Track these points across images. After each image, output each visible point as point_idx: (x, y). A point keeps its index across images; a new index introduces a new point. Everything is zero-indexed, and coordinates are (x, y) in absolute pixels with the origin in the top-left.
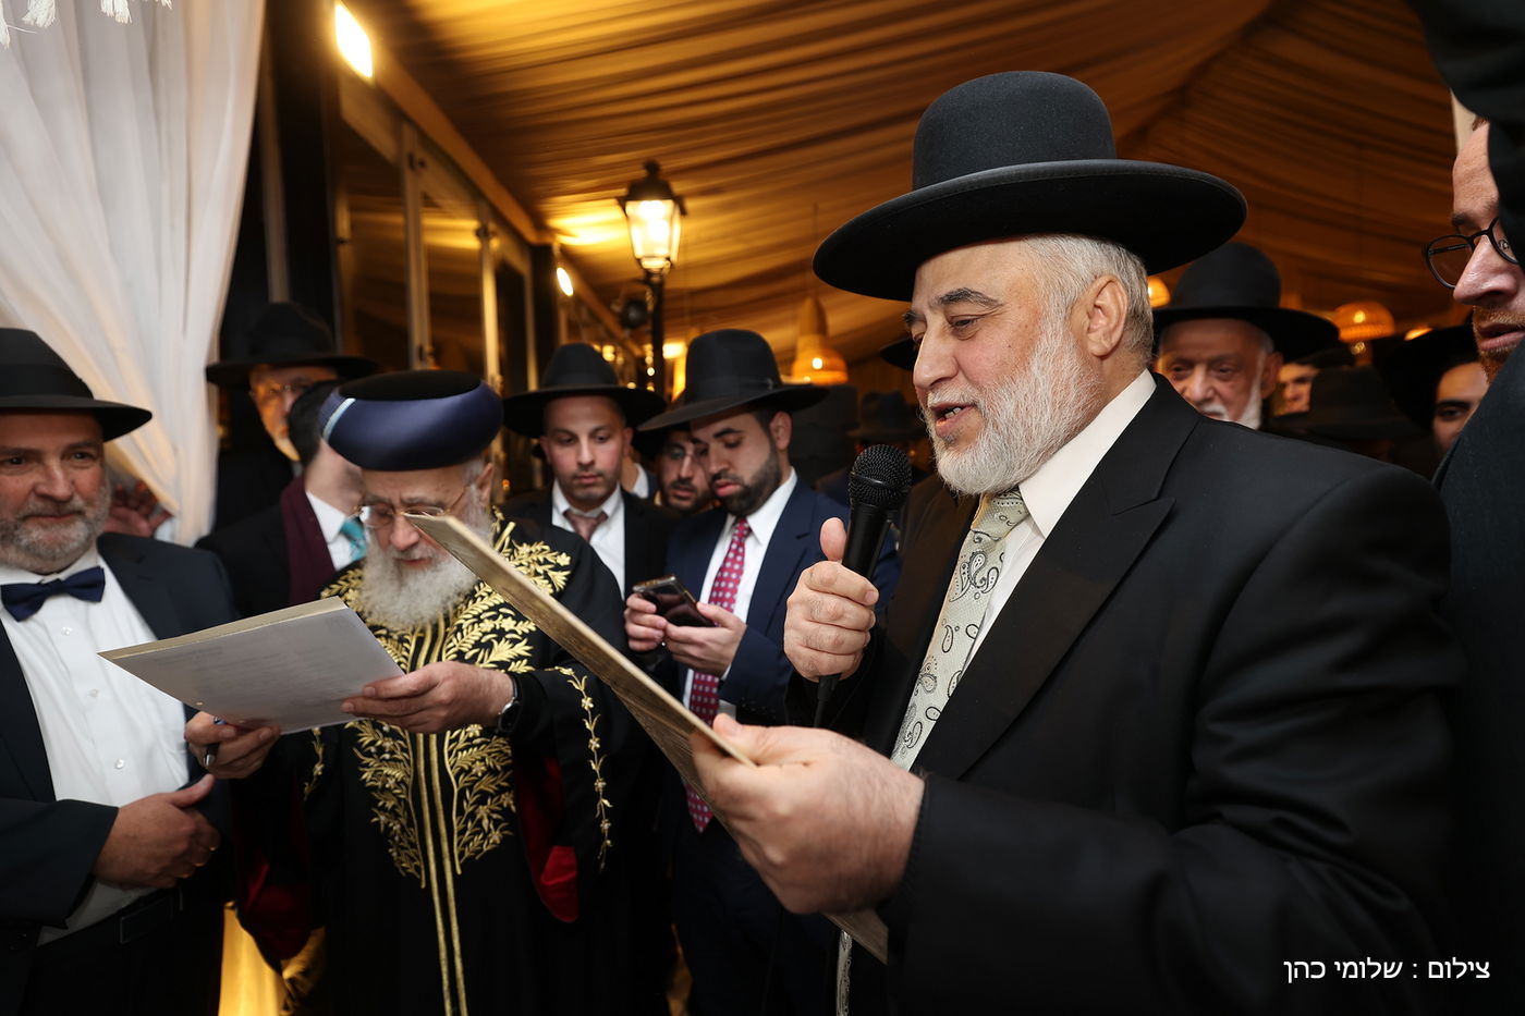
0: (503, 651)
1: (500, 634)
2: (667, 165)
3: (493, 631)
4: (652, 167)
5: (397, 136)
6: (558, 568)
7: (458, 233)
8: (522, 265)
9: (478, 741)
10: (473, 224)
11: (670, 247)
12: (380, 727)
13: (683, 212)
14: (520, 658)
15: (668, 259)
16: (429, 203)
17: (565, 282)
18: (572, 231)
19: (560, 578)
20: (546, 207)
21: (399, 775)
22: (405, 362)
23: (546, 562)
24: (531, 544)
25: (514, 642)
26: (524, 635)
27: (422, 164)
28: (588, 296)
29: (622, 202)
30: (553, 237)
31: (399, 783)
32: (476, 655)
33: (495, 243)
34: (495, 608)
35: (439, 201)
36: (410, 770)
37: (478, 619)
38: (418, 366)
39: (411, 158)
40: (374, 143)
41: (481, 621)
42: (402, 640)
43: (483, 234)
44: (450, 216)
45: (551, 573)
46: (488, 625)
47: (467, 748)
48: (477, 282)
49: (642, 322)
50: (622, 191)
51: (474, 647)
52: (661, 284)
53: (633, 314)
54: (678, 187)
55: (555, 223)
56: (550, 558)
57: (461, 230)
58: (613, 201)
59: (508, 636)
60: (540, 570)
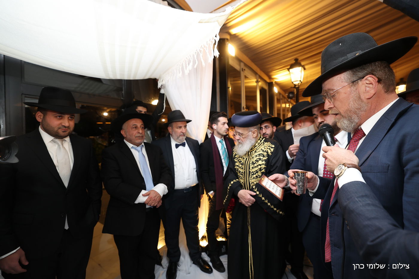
0: (260, 162)
1: (260, 159)
2: (300, 59)
3: (259, 158)
4: (296, 60)
5: (240, 65)
6: (272, 148)
7: (252, 82)
8: (266, 87)
9: (255, 178)
10: (255, 80)
11: (301, 78)
12: (240, 173)
13: (305, 69)
14: (263, 164)
15: (300, 81)
16: (246, 77)
17: (276, 90)
18: (277, 78)
19: (272, 150)
20: (271, 74)
21: (242, 181)
22: (240, 110)
23: (270, 146)
24: (267, 142)
25: (262, 161)
26: (264, 160)
27: (245, 70)
28: (282, 92)
29: (288, 69)
30: (273, 80)
31: (242, 183)
32: (256, 162)
33: (260, 84)
34: (259, 154)
35: (248, 77)
36: (244, 181)
37: (256, 156)
38: (243, 111)
39: (242, 69)
40: (236, 68)
41: (257, 156)
42: (244, 158)
43: (257, 82)
44: (250, 79)
45: (271, 149)
46: (258, 157)
47: (253, 179)
48: (256, 92)
49: (293, 97)
50: (289, 67)
51: (255, 161)
52: (298, 87)
53: (291, 95)
54: (303, 63)
55: (273, 77)
56: (271, 145)
57: (253, 82)
58: (287, 70)
59: (262, 160)
60: (269, 148)
